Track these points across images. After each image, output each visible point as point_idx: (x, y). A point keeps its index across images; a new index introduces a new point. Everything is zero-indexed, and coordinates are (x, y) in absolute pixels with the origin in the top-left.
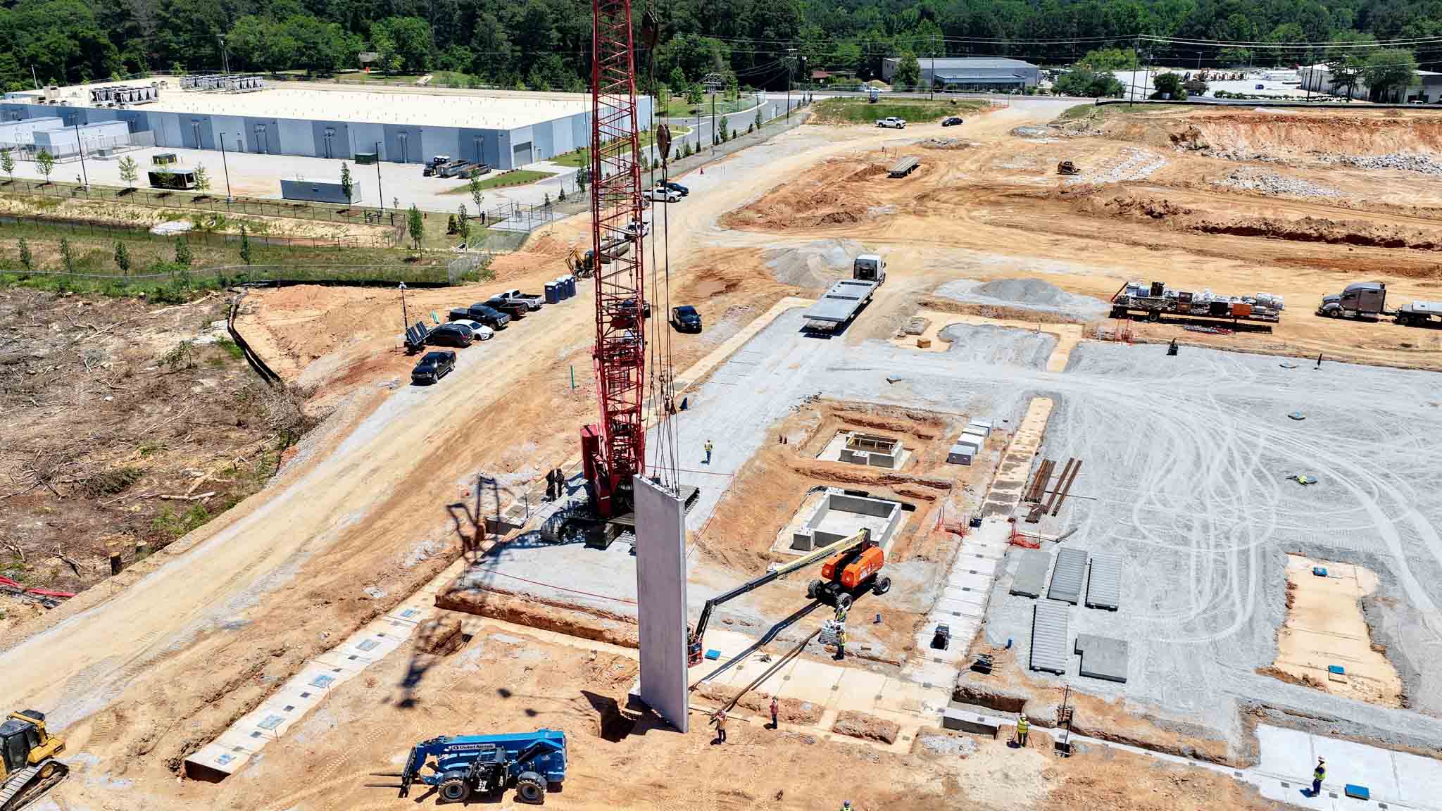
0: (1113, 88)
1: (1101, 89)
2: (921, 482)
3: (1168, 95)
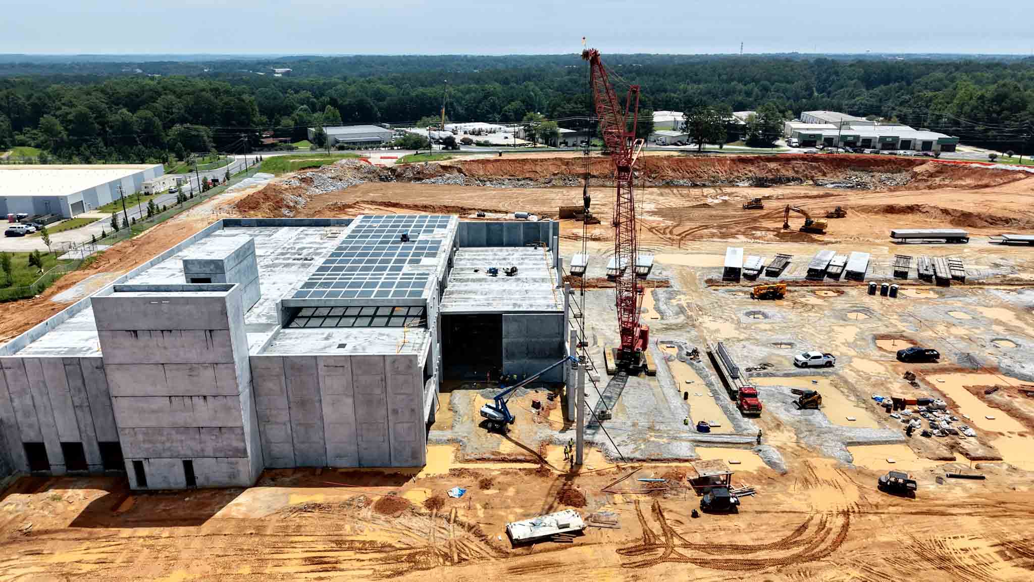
3: (450, 148)
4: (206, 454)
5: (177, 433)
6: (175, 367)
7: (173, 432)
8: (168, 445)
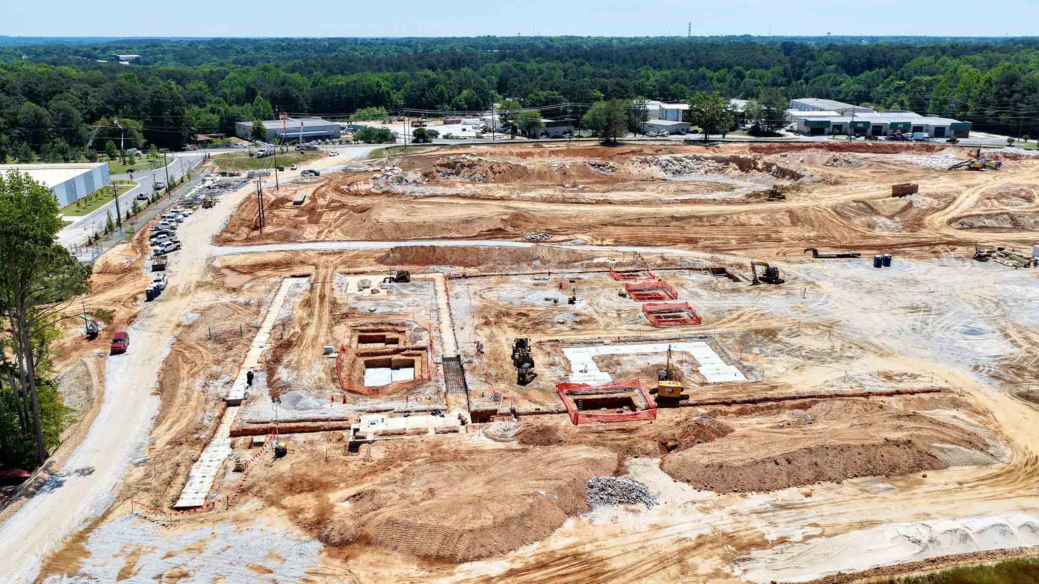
0: (390, 137)
1: (384, 137)
2: (413, 349)
3: (422, 140)
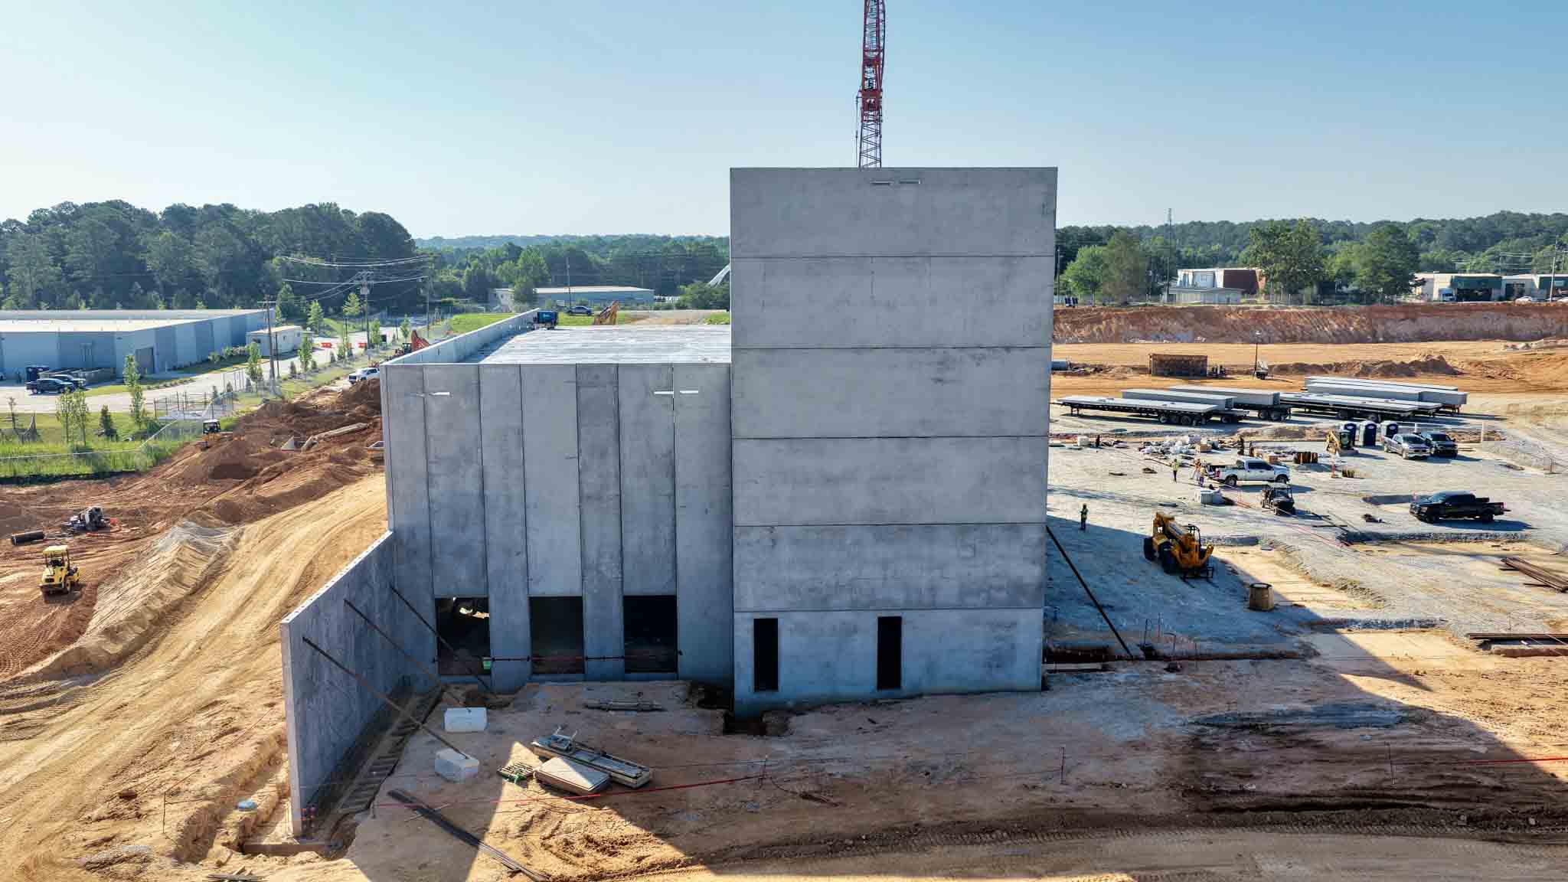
4: (941, 598)
5: (879, 539)
6: (903, 356)
7: (868, 536)
8: (850, 573)
